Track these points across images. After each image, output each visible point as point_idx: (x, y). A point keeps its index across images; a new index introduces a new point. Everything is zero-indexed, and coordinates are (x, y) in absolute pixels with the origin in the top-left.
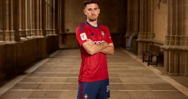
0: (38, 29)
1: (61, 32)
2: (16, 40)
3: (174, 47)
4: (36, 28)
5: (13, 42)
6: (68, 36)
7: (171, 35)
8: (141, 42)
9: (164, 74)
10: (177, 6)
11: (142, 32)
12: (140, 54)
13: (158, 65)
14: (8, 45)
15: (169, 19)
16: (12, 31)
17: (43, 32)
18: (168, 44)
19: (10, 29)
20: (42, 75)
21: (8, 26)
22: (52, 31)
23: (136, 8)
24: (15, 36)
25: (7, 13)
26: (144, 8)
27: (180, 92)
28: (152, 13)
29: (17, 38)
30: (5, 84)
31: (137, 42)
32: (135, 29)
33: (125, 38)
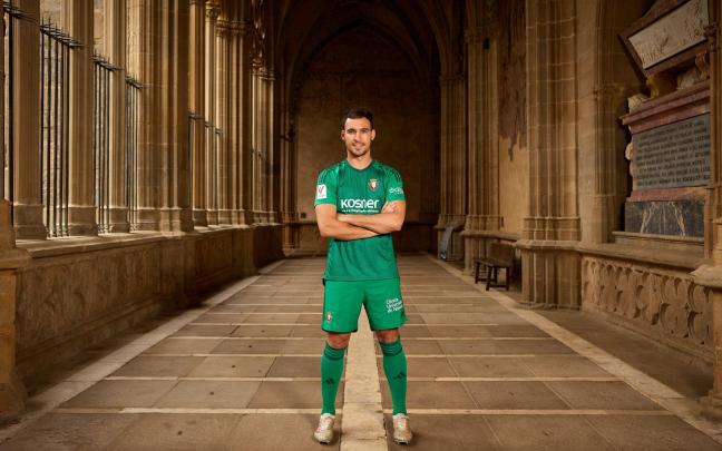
0: (234, 209)
1: (287, 220)
2: (183, 229)
3: (544, 243)
4: (229, 206)
5: (178, 233)
6: (303, 229)
7: (538, 217)
8: (471, 237)
9: (521, 305)
10: (549, 150)
11: (474, 215)
12: (470, 266)
13: (511, 288)
14: (165, 240)
15: (532, 180)
16: (175, 208)
17: (246, 216)
18: (531, 237)
19: (170, 205)
20: (242, 310)
21: (165, 198)
22: (268, 215)
23: (460, 163)
24: (181, 219)
25: (165, 169)
26: (477, 160)
27: (556, 341)
28: (495, 171)
29: (186, 225)
30: (157, 327)
31: (464, 237)
32: (460, 209)
33: (437, 230)
